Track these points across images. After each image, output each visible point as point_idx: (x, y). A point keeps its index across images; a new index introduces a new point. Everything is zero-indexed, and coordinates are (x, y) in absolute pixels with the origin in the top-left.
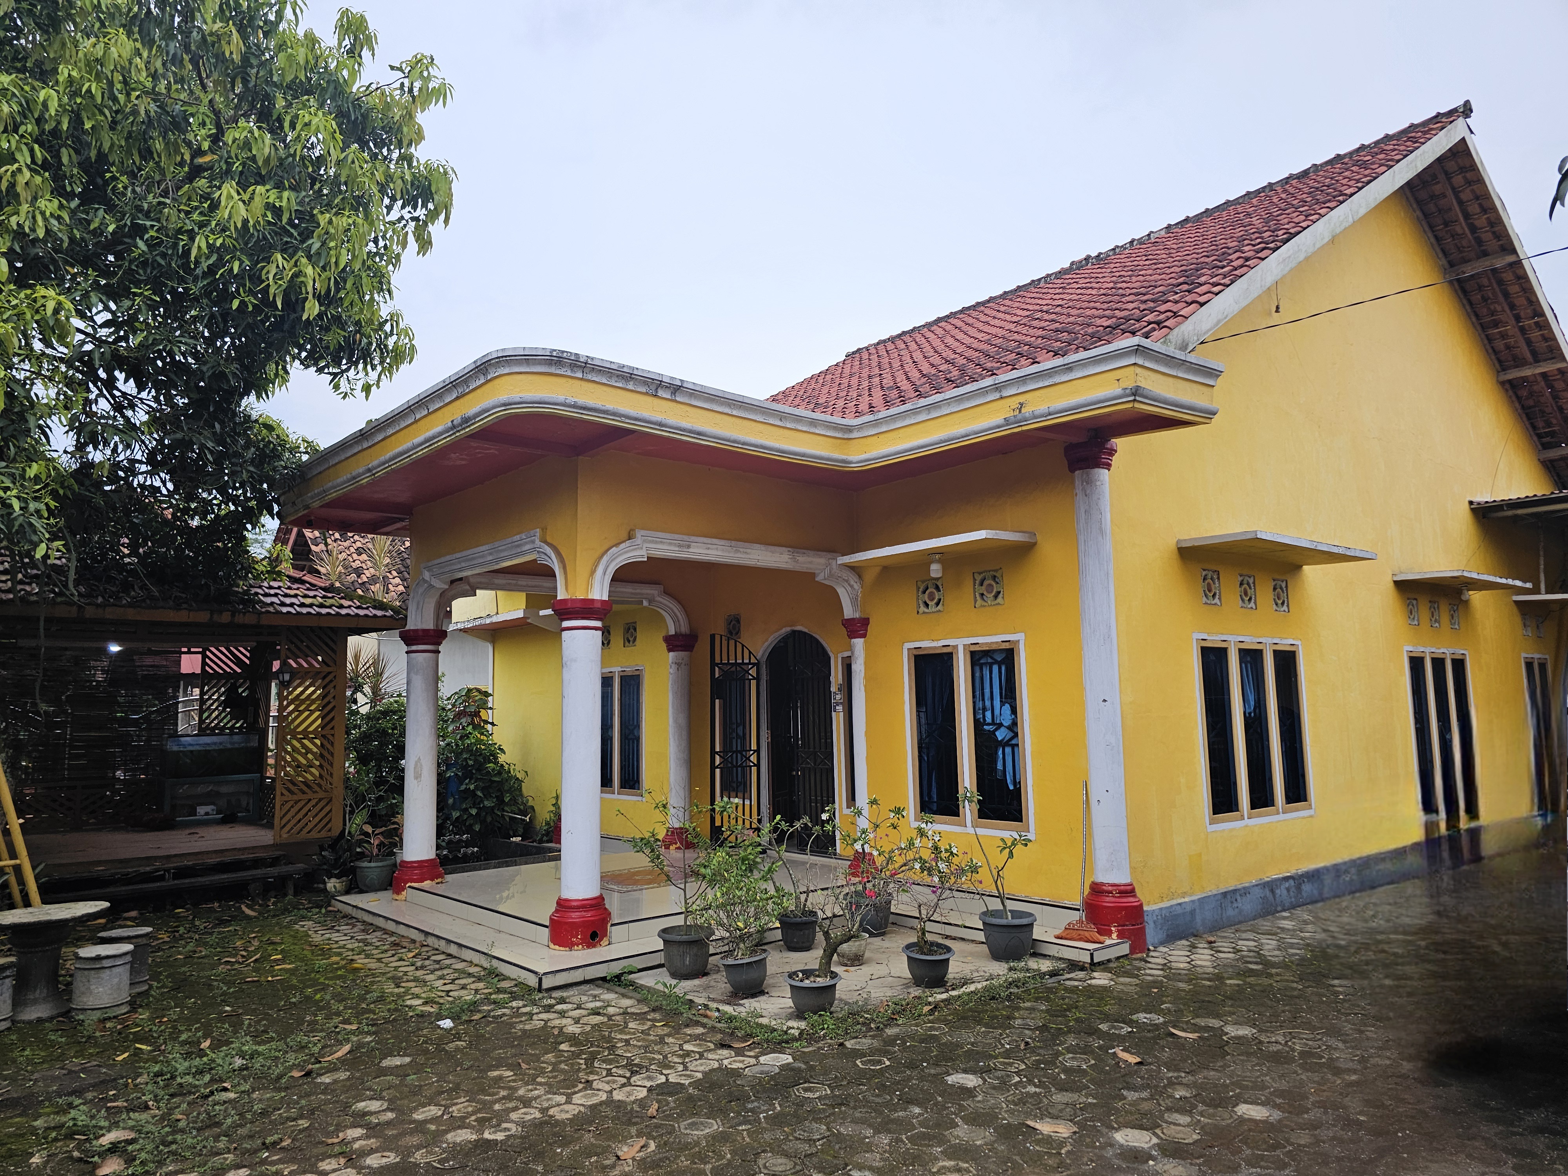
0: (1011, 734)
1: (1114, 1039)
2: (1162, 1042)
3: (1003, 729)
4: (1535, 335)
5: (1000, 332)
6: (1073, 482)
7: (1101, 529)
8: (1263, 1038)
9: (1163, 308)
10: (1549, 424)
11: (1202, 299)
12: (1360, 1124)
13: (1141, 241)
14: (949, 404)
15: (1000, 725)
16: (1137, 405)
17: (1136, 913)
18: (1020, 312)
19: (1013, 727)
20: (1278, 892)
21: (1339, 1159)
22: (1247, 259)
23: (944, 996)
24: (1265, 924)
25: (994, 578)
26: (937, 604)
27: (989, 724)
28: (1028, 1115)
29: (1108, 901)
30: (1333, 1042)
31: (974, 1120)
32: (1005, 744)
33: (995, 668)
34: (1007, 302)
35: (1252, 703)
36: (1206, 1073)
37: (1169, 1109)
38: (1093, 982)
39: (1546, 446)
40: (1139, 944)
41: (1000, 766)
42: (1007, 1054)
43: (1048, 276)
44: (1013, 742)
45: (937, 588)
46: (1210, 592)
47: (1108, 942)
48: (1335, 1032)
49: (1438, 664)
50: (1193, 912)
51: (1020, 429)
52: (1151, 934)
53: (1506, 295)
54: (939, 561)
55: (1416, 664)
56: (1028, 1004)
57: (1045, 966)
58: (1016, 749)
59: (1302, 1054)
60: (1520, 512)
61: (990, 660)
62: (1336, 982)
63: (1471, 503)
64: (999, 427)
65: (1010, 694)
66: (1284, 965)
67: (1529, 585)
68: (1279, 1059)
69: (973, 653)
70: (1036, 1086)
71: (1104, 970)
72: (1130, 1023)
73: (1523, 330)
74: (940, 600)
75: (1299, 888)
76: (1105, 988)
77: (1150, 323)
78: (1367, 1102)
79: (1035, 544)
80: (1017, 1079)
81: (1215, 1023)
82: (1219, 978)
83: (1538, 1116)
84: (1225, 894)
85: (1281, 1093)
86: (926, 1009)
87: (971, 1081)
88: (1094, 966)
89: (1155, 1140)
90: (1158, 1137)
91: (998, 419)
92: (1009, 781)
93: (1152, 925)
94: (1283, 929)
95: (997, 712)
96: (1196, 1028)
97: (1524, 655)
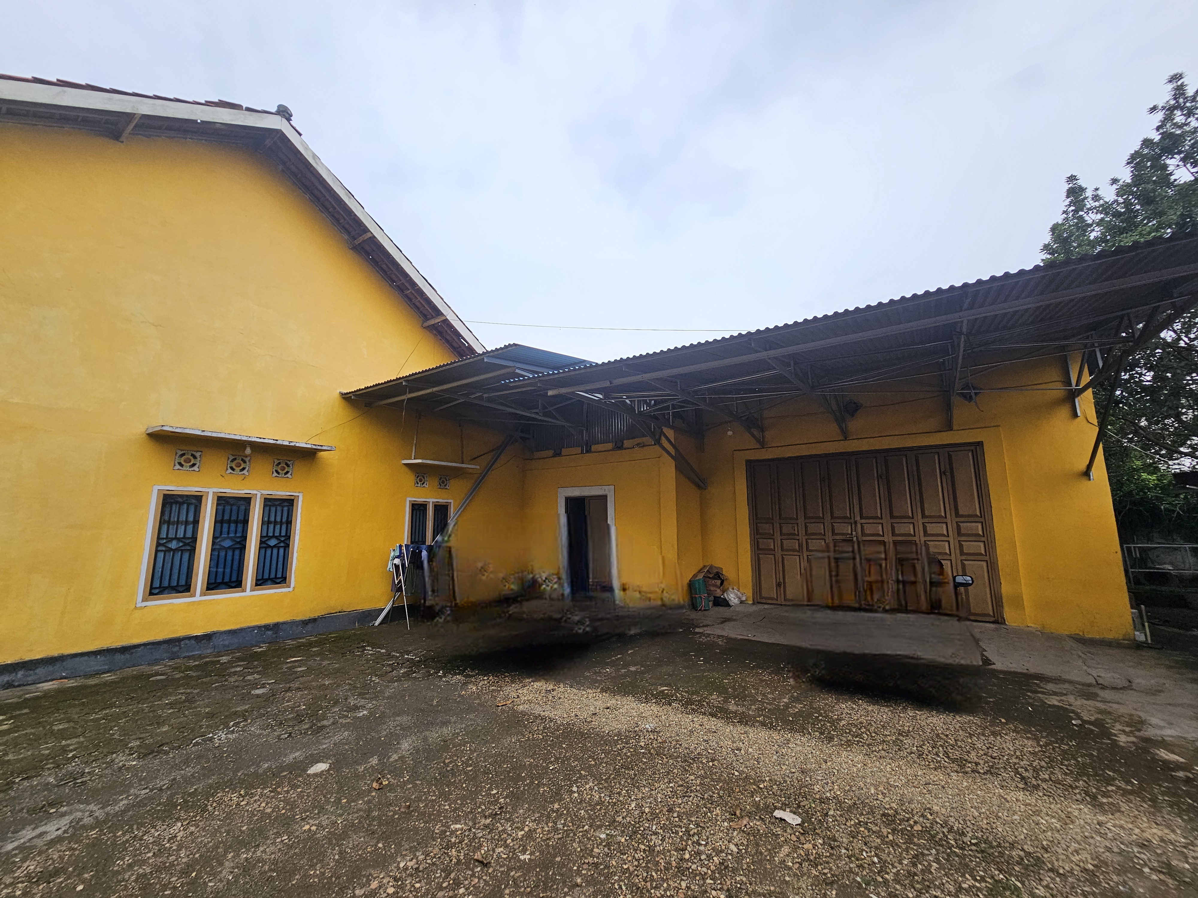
63: (342, 394)
97: (411, 499)
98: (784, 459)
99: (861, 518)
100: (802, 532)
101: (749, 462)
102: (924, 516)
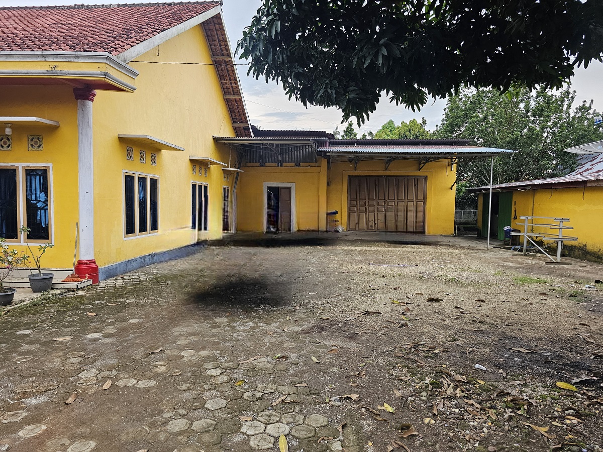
0: (45, 205)
1: (86, 310)
2: (104, 308)
3: (40, 202)
4: (234, 86)
5: (41, 28)
6: (77, 104)
7: (88, 125)
8: (138, 301)
9: (117, 42)
10: (236, 116)
11: (132, 44)
12: (165, 318)
13: (106, 7)
14: (18, 57)
15: (40, 201)
16: (106, 80)
17: (96, 270)
18: (50, 20)
19: (46, 202)
20: (146, 260)
21: (159, 327)
22: (149, 33)
23: (12, 308)
24: (141, 270)
25: (38, 138)
26: (8, 147)
27: (33, 201)
28: (53, 337)
29: (85, 266)
30: (160, 299)
31: (30, 343)
32: (41, 209)
33: (38, 177)
34: (42, 12)
35: (142, 196)
36: (119, 314)
37: (106, 326)
38: (78, 294)
39: (234, 122)
40: (96, 280)
41: (38, 218)
42: (43, 321)
43: (64, 6)
44: (45, 208)
45: (8, 139)
46: (129, 155)
47: (84, 280)
48: (161, 297)
49: (200, 187)
50: (116, 268)
51: (54, 77)
52: (101, 276)
53: (228, 70)
54: (10, 127)
55: (194, 186)
56: (50, 305)
57: (58, 292)
58: (47, 211)
59: (150, 304)
60: (226, 142)
61: (35, 174)
62: (162, 283)
63: (213, 136)
64: (44, 73)
65: (44, 189)
66: (147, 281)
67: (226, 165)
68: (142, 306)
69: (26, 170)
70: (56, 328)
71: (82, 290)
72: (92, 304)
73: (231, 83)
74: (9, 145)
75: (153, 258)
76: (82, 296)
77: (112, 47)
78: (168, 312)
79: (59, 127)
80: (48, 328)
81: (123, 300)
82: (125, 287)
83: (211, 307)
84: (128, 261)
85: (143, 315)
86: (3, 313)
87: (27, 332)
88: (78, 289)
89: (101, 334)
90: (102, 333)
91: (44, 70)
92: (43, 224)
93: (101, 273)
94: (146, 271)
95: (38, 195)
96: (116, 302)
97: (223, 186)
98: (363, 176)
99: (388, 199)
100: (367, 204)
101: (349, 176)
102: (407, 199)
